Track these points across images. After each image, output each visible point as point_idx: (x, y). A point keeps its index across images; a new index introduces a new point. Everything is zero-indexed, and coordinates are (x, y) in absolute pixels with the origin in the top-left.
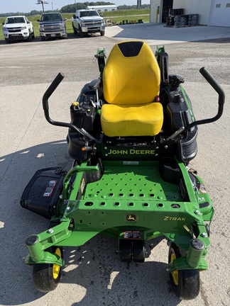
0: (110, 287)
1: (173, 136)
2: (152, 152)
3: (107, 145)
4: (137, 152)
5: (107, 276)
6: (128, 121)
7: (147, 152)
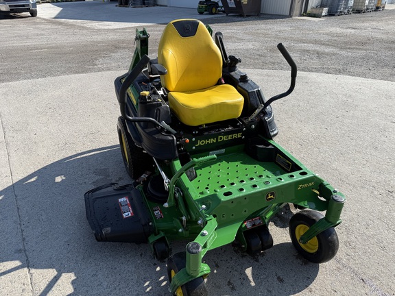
0: (253, 284)
1: (254, 115)
2: (239, 135)
3: (195, 136)
4: (225, 138)
5: (243, 276)
6: (217, 105)
7: (235, 136)
